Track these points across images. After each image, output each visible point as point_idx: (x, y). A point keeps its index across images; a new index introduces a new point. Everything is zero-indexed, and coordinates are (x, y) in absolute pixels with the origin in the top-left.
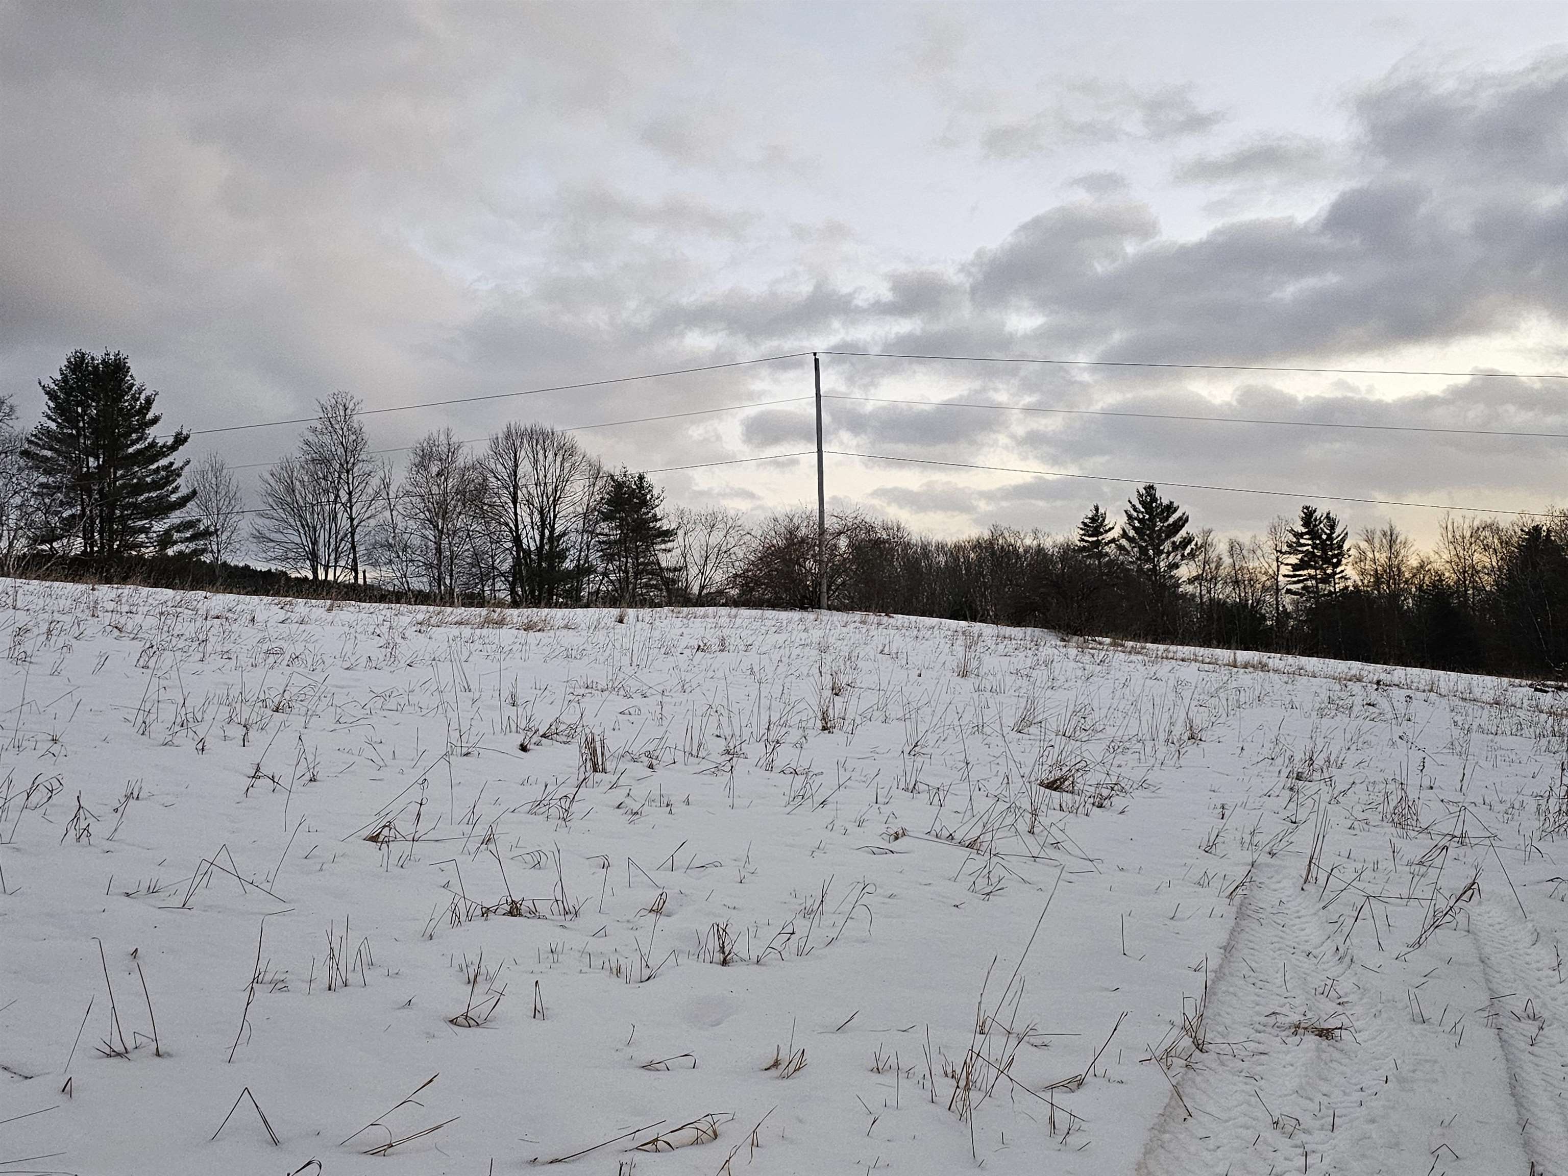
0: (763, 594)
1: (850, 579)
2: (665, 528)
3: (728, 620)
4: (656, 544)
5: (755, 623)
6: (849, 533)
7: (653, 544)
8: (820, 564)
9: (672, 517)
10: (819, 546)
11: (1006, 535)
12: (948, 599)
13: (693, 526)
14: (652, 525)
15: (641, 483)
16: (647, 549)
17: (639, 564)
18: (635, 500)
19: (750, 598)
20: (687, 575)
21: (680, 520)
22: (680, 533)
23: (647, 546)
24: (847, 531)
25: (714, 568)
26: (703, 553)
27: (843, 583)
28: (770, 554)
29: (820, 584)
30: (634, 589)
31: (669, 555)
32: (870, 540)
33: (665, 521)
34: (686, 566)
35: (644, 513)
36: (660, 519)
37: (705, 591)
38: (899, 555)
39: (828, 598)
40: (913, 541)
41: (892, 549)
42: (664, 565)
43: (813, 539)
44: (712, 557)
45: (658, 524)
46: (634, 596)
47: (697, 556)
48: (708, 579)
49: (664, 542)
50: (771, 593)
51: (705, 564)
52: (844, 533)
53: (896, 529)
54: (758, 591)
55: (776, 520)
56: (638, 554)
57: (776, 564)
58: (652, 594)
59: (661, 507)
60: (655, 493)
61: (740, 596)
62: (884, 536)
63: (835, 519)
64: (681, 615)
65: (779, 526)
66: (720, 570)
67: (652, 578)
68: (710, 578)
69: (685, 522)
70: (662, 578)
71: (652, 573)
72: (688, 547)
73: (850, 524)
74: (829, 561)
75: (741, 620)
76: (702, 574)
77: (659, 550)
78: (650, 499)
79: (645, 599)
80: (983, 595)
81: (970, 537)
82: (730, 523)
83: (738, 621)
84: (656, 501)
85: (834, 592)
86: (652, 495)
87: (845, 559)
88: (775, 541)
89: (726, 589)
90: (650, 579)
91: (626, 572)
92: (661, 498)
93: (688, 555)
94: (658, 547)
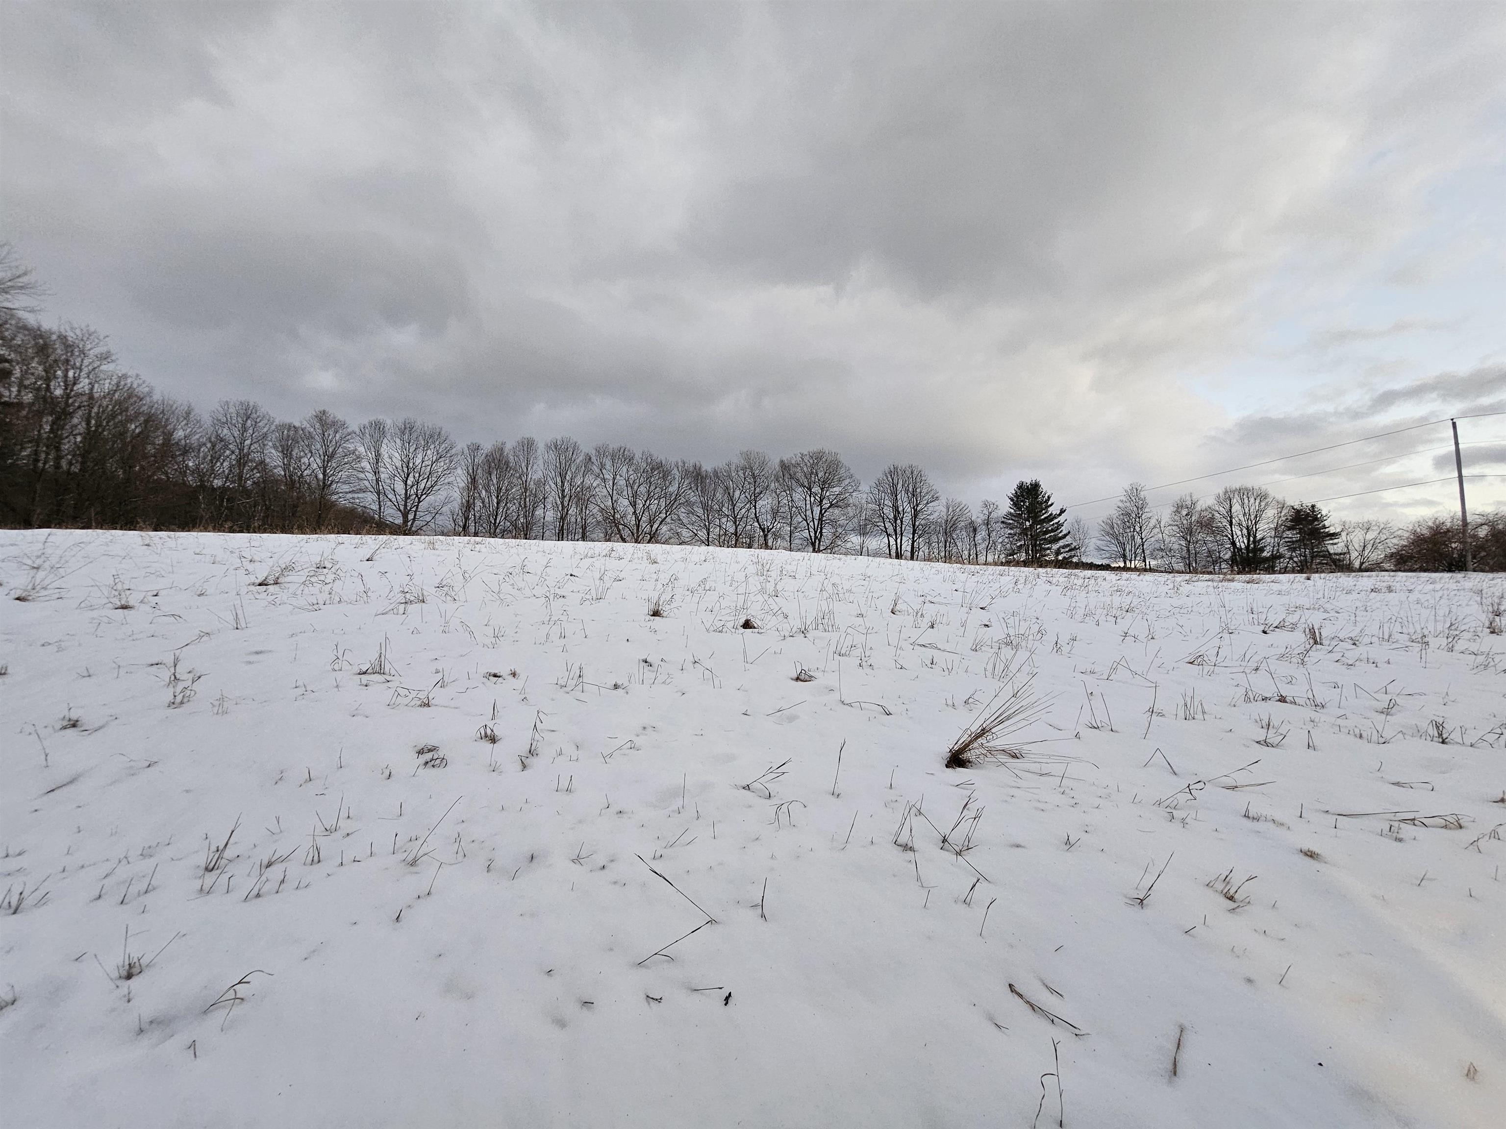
2: (1332, 532)
4: (1326, 541)
6: (1490, 524)
7: (1324, 541)
8: (1464, 544)
9: (1336, 525)
10: (1463, 534)
13: (1353, 530)
14: (1322, 531)
15: (1313, 509)
17: (1314, 552)
18: (1310, 518)
20: (1350, 557)
21: (1343, 527)
22: (1344, 534)
23: (1319, 542)
24: (1488, 523)
25: (1371, 552)
26: (1362, 544)
28: (1420, 540)
29: (1465, 556)
31: (1335, 547)
33: (1332, 528)
34: (1349, 552)
35: (1316, 525)
36: (1328, 527)
37: (1364, 565)
42: (1332, 551)
43: (1457, 529)
44: (1369, 546)
45: (1327, 530)
46: (1313, 568)
47: (1357, 546)
48: (1366, 559)
49: (1332, 539)
51: (1364, 550)
52: (1486, 524)
56: (1313, 547)
57: (1425, 545)
59: (1329, 520)
60: (1324, 513)
61: (1395, 565)
63: (1476, 517)
66: (1375, 554)
67: (1324, 559)
68: (1368, 558)
69: (1347, 528)
70: (1331, 559)
71: (1324, 556)
72: (1349, 541)
73: (1490, 519)
74: (1472, 542)
76: (1362, 556)
77: (1328, 544)
78: (1320, 517)
79: (1322, 569)
82: (1382, 526)
84: (1325, 518)
85: (1478, 561)
86: (1321, 515)
87: (1485, 542)
89: (1383, 562)
90: (1322, 560)
91: (1305, 556)
92: (1328, 516)
93: (1350, 546)
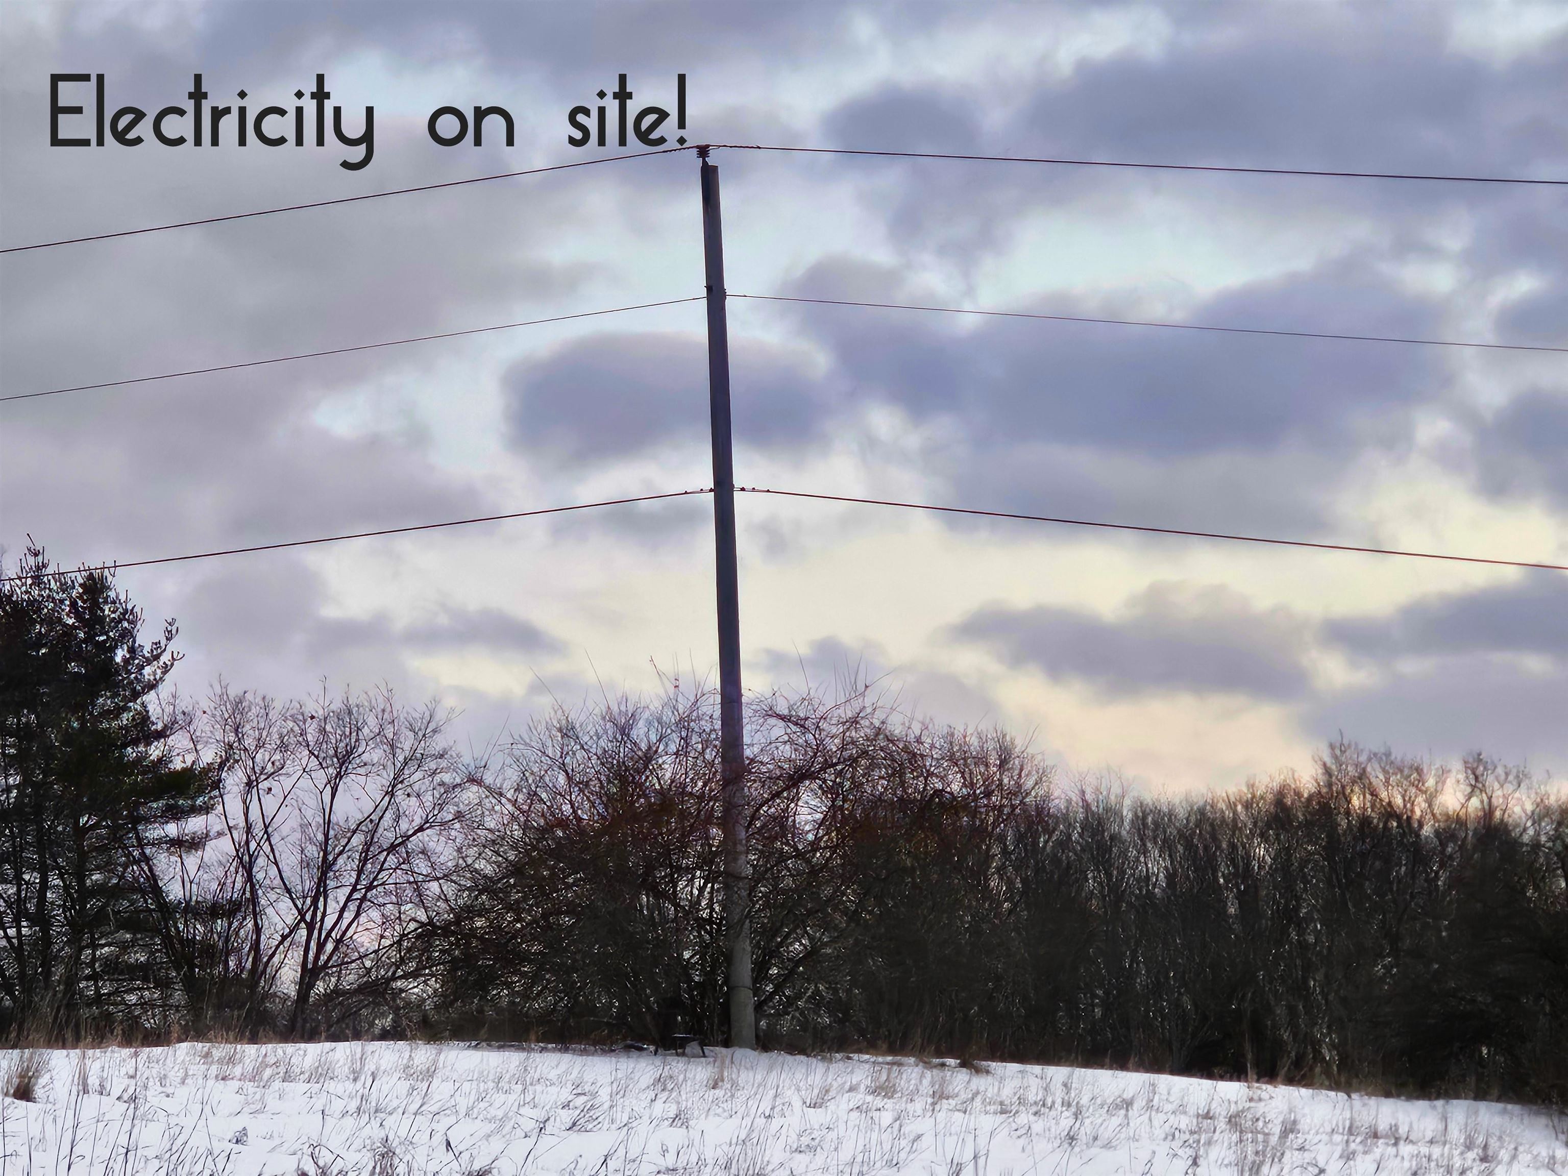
0: (526, 996)
1: (833, 941)
2: (177, 765)
3: (404, 1086)
4: (147, 820)
5: (499, 1098)
6: (830, 776)
7: (136, 820)
8: (727, 887)
10: (726, 823)
11: (1376, 776)
12: (1177, 1005)
13: (277, 757)
14: (131, 752)
15: (95, 606)
16: (116, 837)
19: (481, 1011)
20: (258, 930)
21: (232, 737)
23: (114, 830)
24: (823, 769)
25: (353, 907)
26: (313, 851)
27: (811, 954)
28: (551, 853)
29: (729, 958)
30: (71, 981)
31: (192, 861)
32: (904, 802)
33: (178, 741)
34: (254, 900)
36: (161, 735)
37: (320, 987)
38: (1005, 852)
39: (759, 1008)
40: (1058, 803)
41: (980, 832)
42: (174, 892)
43: (701, 797)
44: (346, 867)
45: (155, 751)
46: (71, 1006)
47: (289, 860)
49: (175, 814)
50: (555, 991)
51: (321, 891)
52: (812, 776)
53: (993, 759)
54: (509, 985)
55: (568, 732)
56: (83, 856)
57: (568, 887)
58: (132, 998)
60: (145, 638)
61: (445, 1002)
62: (956, 786)
63: (778, 729)
64: (238, 1071)
65: (580, 754)
66: (375, 914)
67: (134, 942)
68: (339, 942)
69: (249, 742)
71: (133, 923)
73: (833, 745)
74: (759, 877)
75: (448, 1088)
76: (310, 927)
77: (157, 843)
78: (126, 661)
79: (108, 1017)
80: (1300, 989)
81: (1251, 786)
83: (441, 1090)
84: (147, 670)
85: (778, 989)
86: (132, 650)
87: (814, 871)
88: (567, 808)
89: (394, 978)
90: (125, 947)
92: (165, 658)
93: (261, 861)
94: (154, 832)
